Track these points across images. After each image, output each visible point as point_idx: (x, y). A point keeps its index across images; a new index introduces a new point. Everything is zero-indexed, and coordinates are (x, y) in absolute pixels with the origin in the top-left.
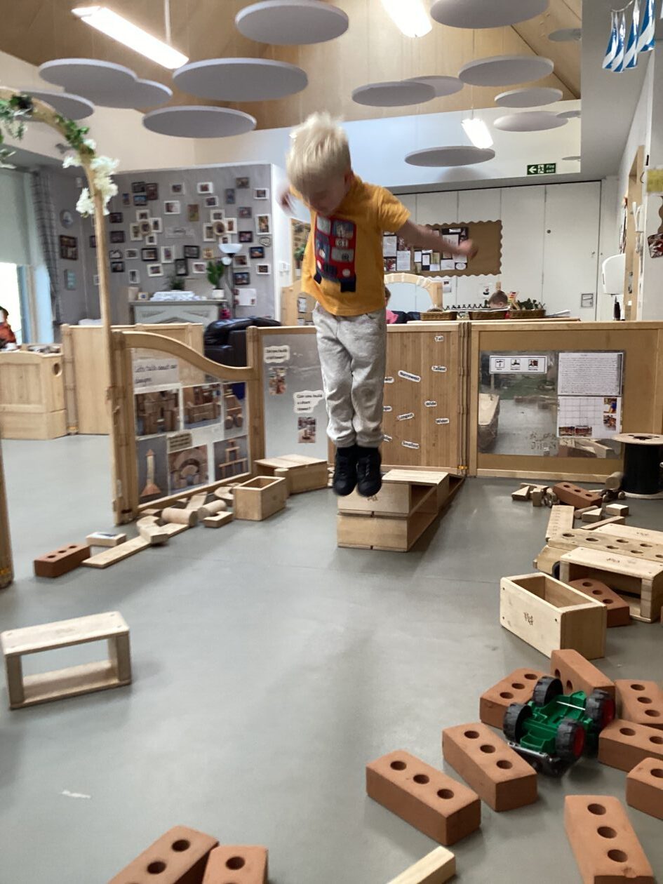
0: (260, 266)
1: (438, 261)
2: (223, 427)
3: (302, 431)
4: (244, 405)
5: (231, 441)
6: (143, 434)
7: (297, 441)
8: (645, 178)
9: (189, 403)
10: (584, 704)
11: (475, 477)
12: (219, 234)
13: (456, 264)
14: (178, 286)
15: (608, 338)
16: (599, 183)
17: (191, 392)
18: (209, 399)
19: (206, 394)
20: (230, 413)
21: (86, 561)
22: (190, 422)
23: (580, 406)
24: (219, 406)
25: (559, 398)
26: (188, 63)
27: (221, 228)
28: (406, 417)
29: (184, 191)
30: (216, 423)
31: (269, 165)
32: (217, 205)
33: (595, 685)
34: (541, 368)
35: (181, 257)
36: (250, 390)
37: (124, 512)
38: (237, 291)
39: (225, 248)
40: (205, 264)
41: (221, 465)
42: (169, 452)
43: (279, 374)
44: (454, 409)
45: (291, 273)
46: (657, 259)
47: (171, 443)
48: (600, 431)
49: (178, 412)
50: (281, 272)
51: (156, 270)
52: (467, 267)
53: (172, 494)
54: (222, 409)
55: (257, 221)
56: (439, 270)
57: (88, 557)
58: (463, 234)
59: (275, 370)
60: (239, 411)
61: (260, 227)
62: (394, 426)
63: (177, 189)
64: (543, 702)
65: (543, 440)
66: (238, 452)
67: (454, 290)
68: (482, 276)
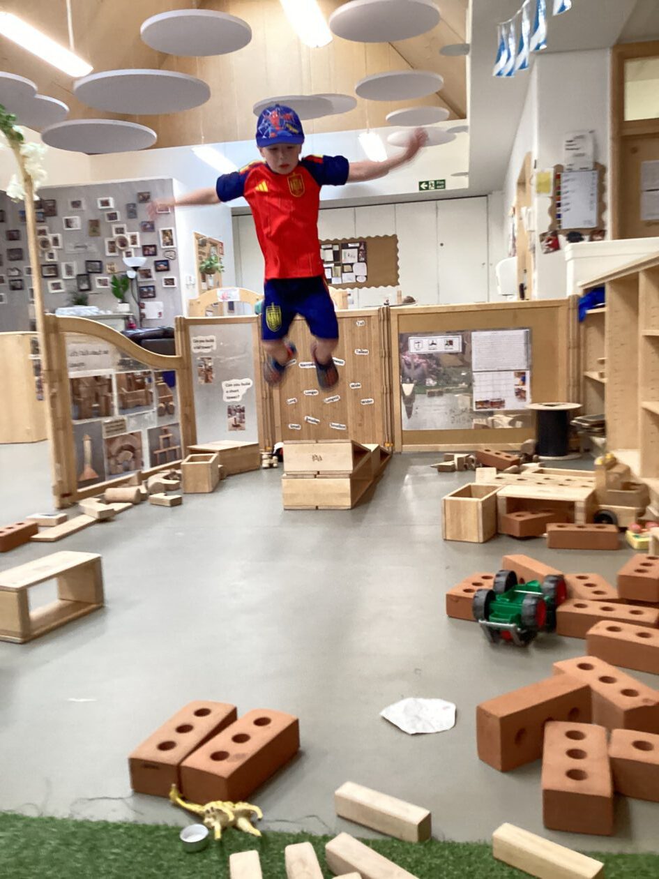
0: (166, 279)
1: (339, 274)
2: (156, 414)
3: (232, 419)
4: (176, 392)
5: (164, 428)
6: (79, 418)
7: (227, 428)
8: (534, 180)
9: (123, 389)
10: (539, 589)
11: (400, 453)
12: (122, 248)
13: (356, 277)
14: (81, 301)
15: (515, 316)
16: (485, 198)
17: (124, 378)
18: (142, 386)
19: (138, 381)
20: (162, 401)
21: (35, 536)
22: (124, 408)
23: (493, 380)
24: (151, 393)
25: (474, 374)
26: (93, 73)
27: (123, 243)
28: (332, 400)
29: (84, 206)
30: (148, 409)
31: (171, 180)
32: (119, 220)
33: (545, 574)
34: (457, 347)
35: (83, 271)
36: (180, 380)
37: (64, 496)
38: (144, 304)
39: (129, 262)
40: (109, 279)
41: (156, 452)
42: (105, 436)
43: (207, 363)
44: (378, 389)
45: (197, 286)
46: (548, 255)
47: (107, 428)
48: (512, 403)
49: (112, 398)
50: (187, 285)
51: (57, 286)
52: (367, 280)
53: (110, 479)
54: (155, 396)
55: (161, 234)
56: (340, 283)
57: (36, 532)
58: (362, 248)
59: (202, 359)
60: (171, 399)
61: (164, 241)
62: (322, 409)
63: (76, 204)
64: (503, 590)
65: (461, 414)
66: (171, 440)
67: (356, 301)
68: (381, 288)
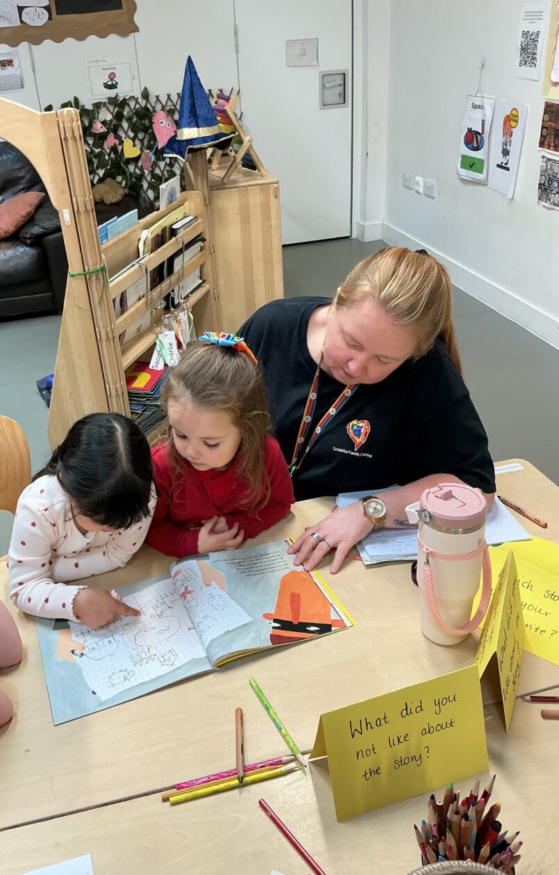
52: (50, 18)
67: (29, 81)
68: (92, 39)
